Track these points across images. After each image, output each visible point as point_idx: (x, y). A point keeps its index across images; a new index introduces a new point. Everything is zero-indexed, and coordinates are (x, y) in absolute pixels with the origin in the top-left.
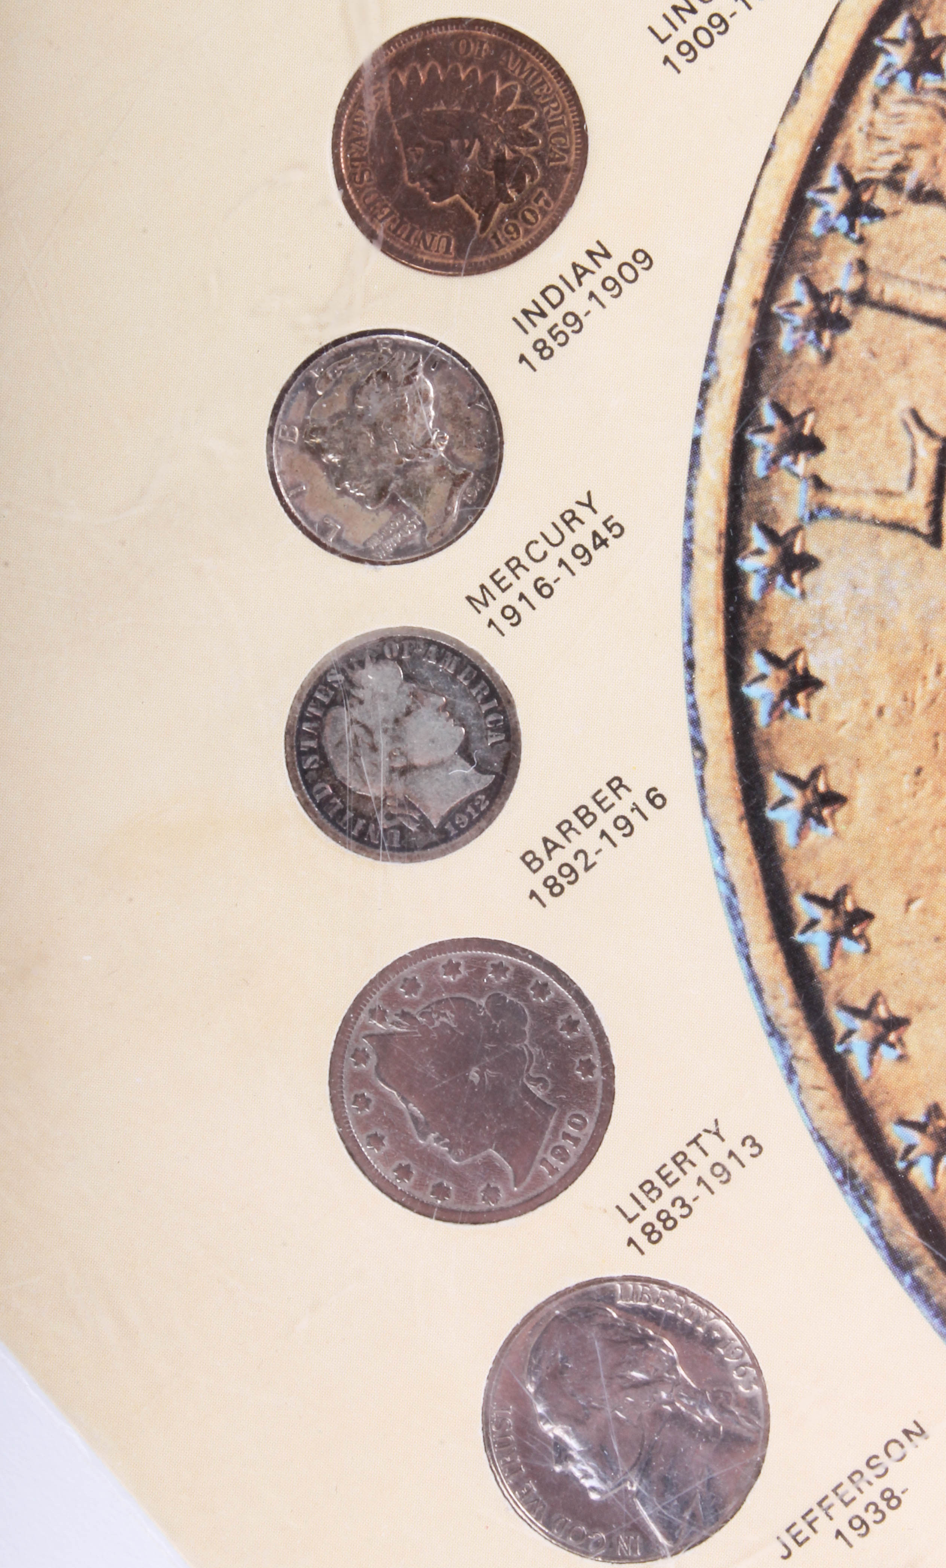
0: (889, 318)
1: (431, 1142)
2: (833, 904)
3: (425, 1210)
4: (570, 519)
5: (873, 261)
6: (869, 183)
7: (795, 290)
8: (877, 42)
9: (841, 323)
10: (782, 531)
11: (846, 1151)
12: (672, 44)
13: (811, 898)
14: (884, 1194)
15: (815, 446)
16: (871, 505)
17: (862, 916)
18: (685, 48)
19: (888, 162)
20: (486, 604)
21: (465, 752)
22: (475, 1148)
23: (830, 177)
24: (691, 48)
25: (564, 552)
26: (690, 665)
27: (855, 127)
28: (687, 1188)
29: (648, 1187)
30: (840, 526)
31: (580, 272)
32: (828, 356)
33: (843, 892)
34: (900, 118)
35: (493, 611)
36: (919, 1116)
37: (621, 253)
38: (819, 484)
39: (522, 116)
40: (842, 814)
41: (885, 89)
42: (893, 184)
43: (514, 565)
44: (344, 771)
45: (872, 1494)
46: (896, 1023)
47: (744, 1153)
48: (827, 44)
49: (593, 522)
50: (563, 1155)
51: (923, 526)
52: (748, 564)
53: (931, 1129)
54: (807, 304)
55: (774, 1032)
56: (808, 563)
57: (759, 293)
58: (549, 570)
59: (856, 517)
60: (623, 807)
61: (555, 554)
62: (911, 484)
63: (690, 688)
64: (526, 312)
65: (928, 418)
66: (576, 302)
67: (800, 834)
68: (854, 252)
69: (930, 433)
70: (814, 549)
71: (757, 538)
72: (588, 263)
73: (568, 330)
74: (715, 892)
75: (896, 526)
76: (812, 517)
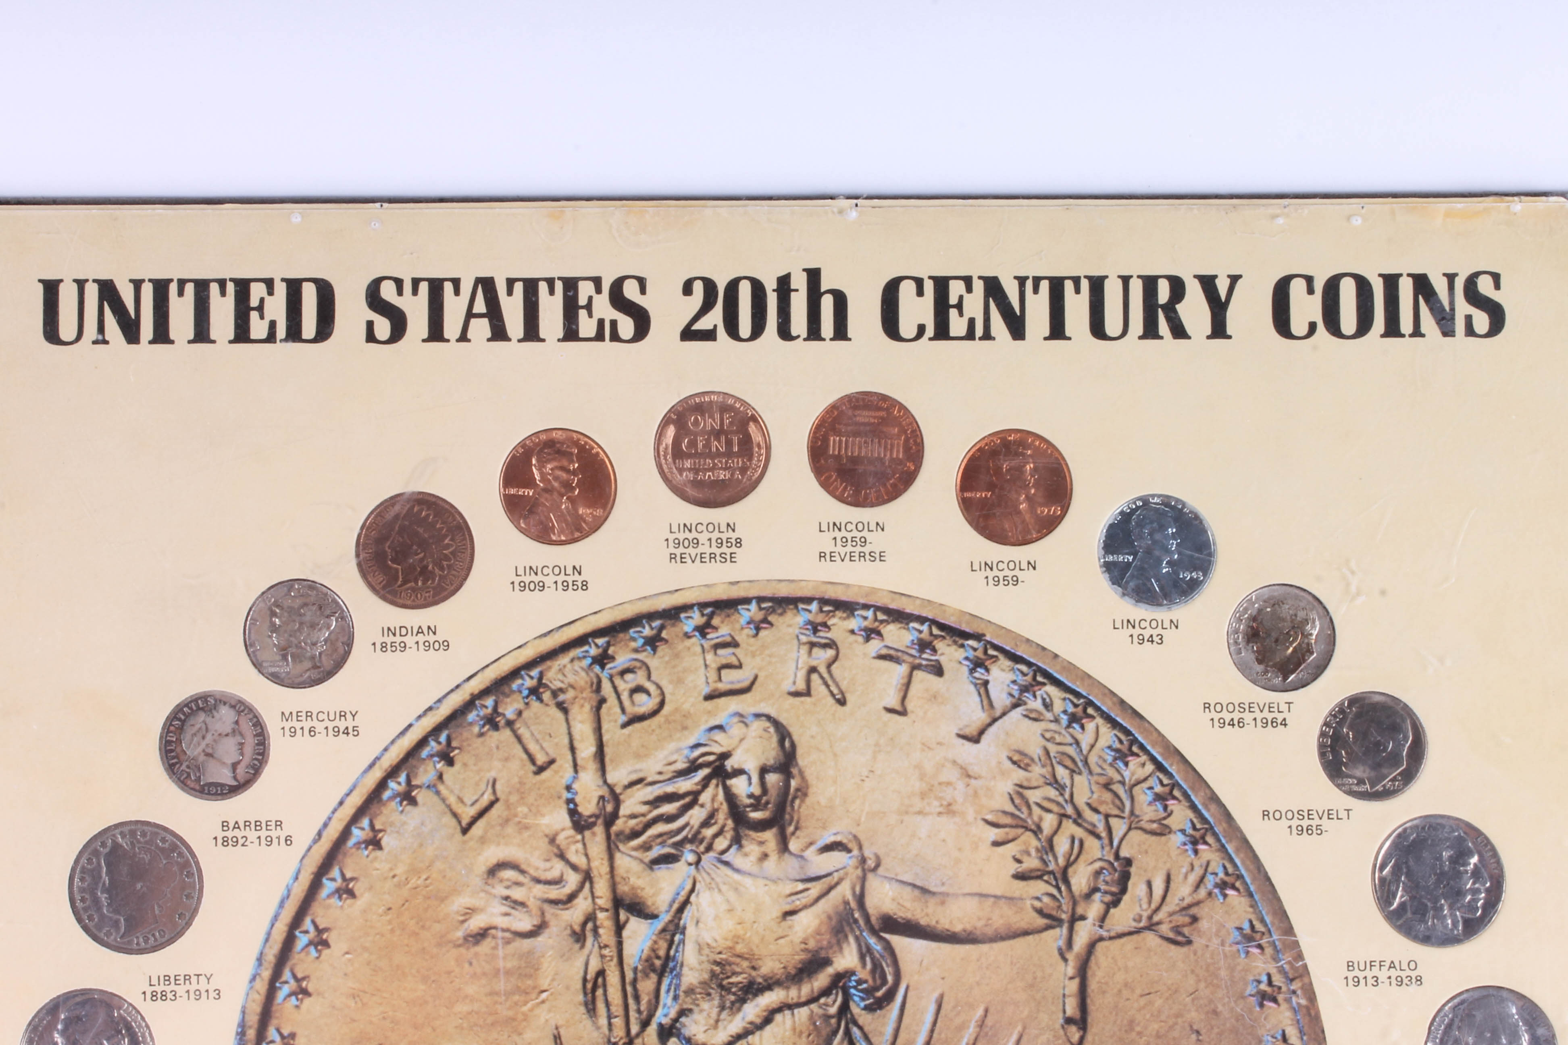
0: (513, 739)
1: (103, 897)
2: (319, 931)
3: (79, 920)
4: (343, 715)
5: (525, 714)
6: (546, 686)
7: (489, 702)
8: (590, 640)
9: (496, 727)
10: (414, 783)
11: (250, 1023)
12: (520, 579)
13: (314, 922)
15: (450, 762)
16: (452, 800)
17: (326, 944)
18: (522, 584)
19: (559, 685)
20: (287, 720)
21: (234, 766)
22: (117, 911)
23: (535, 673)
24: (525, 586)
25: (331, 725)
26: (341, 803)
27: (558, 662)
28: (181, 990)
29: (167, 978)
30: (435, 799)
31: (420, 631)
32: (481, 735)
33: (326, 930)
34: (576, 673)
35: (288, 725)
36: (286, 1032)
37: (440, 637)
38: (440, 777)
39: (447, 558)
40: (349, 901)
41: (579, 659)
42: (555, 694)
43: (309, 715)
44: (187, 737)
46: (306, 992)
47: (212, 994)
48: (572, 625)
49: (350, 723)
50: (146, 941)
51: (464, 823)
52: (392, 785)
53: (286, 1041)
54: (489, 710)
55: (260, 960)
56: (413, 802)
57: (476, 692)
58: (320, 727)
59: (444, 800)
60: (274, 834)
61: (327, 723)
62: (473, 804)
63: (334, 812)
64: (389, 629)
65: (498, 786)
66: (410, 640)
67: (329, 896)
68: (520, 705)
69: (494, 792)
70: (419, 799)
71: (402, 778)
72: (425, 630)
73: (398, 648)
74: (280, 891)
75: (455, 815)
76: (428, 787)
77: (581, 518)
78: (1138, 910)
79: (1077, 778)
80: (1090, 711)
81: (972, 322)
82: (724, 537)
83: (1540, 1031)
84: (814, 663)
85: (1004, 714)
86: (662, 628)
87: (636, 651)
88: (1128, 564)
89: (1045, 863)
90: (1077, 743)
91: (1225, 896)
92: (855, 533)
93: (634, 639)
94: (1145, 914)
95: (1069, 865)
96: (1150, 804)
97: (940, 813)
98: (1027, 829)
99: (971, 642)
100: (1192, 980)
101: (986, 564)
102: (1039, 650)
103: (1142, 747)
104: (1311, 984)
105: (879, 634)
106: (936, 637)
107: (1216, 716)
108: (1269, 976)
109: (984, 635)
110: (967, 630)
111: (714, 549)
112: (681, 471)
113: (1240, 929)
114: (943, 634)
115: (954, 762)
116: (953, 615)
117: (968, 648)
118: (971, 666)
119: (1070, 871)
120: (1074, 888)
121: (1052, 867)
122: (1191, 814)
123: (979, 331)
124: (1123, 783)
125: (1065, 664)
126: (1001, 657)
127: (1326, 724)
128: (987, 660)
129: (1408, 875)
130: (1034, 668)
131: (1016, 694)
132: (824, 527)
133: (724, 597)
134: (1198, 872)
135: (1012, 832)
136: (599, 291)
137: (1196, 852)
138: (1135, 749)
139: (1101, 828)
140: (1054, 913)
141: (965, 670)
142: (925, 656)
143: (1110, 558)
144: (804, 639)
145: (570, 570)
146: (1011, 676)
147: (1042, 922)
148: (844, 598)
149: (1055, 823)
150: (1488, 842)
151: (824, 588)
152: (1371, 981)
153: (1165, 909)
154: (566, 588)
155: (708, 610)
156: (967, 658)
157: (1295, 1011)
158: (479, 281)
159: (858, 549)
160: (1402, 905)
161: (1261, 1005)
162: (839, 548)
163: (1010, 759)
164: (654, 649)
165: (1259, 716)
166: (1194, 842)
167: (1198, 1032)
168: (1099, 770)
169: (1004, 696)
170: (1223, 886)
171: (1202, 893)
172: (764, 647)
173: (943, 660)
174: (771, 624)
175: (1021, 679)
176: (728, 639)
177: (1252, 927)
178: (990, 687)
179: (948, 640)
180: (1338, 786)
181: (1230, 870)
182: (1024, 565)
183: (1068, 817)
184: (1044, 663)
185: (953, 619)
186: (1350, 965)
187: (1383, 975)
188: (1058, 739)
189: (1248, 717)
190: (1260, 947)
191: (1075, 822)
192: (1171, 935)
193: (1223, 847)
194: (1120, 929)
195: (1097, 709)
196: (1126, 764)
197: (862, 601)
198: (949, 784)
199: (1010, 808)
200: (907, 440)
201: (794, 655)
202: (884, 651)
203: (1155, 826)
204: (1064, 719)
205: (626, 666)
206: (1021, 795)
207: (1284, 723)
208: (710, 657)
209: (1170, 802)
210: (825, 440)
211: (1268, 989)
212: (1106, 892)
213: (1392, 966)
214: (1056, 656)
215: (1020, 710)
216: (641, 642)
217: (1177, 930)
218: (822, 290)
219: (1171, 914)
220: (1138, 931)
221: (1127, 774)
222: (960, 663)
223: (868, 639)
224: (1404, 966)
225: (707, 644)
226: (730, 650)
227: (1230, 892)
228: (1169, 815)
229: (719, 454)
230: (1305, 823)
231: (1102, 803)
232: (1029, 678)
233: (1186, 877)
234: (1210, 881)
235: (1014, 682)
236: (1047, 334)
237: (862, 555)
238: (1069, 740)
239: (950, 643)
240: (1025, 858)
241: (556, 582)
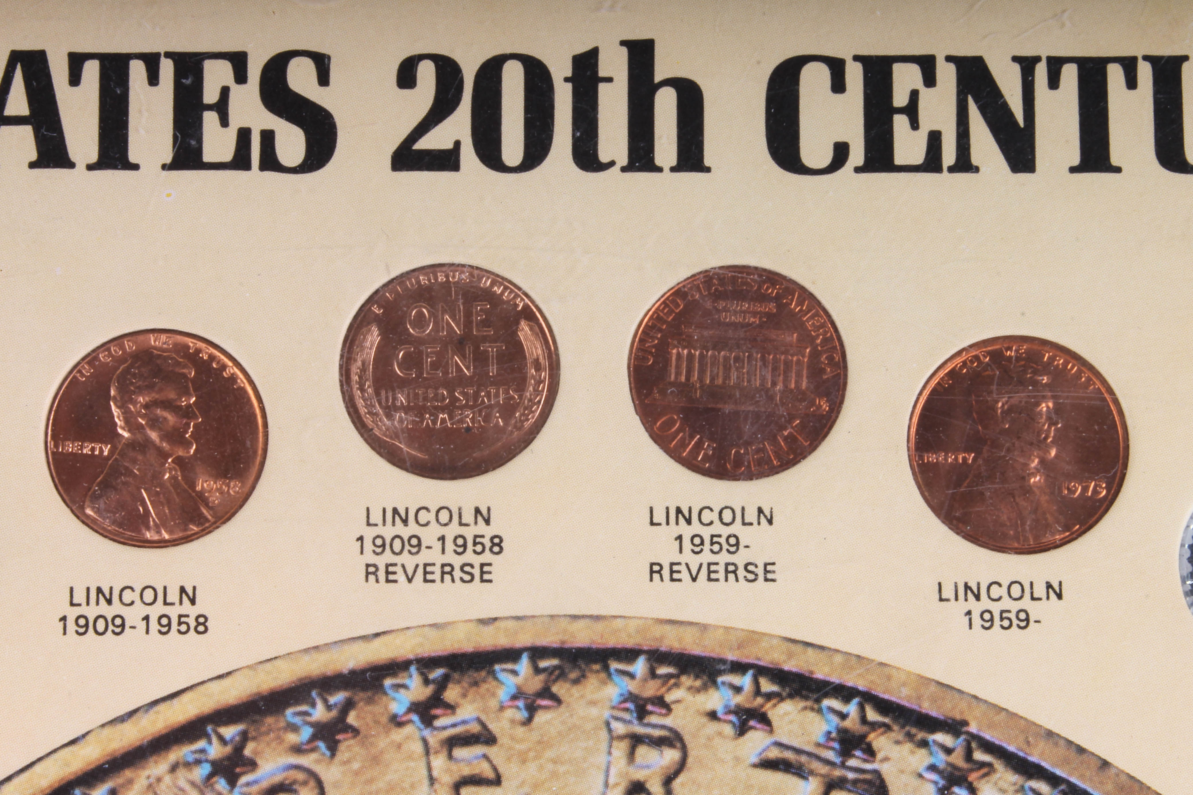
8: (209, 729)
12: (78, 611)
18: (82, 622)
23: (100, 792)
24: (87, 625)
27: (146, 773)
34: (180, 792)
41: (188, 765)
48: (175, 701)
77: (201, 497)
81: (935, 138)
82: (469, 533)
84: (639, 775)
86: (348, 705)
87: (297, 750)
92: (718, 528)
93: (294, 728)
99: (940, 737)
101: (967, 587)
102: (1072, 754)
105: (765, 720)
106: (874, 726)
109: (965, 723)
110: (934, 713)
111: (450, 557)
112: (389, 410)
114: (887, 720)
116: (904, 684)
117: (935, 749)
118: (942, 783)
123: (949, 156)
125: (1123, 778)
126: (999, 765)
128: (972, 770)
130: (1063, 787)
132: (660, 517)
133: (468, 647)
136: (241, 77)
141: (930, 791)
142: (852, 762)
144: (619, 728)
145: (173, 596)
148: (697, 651)
151: (658, 631)
154: (165, 629)
155: (438, 673)
156: (932, 768)
158: (16, 57)
159: (724, 558)
162: (687, 557)
164: (333, 748)
172: (543, 744)
173: (887, 770)
174: (558, 700)
176: (475, 728)
179: (897, 733)
182: (1040, 591)
184: (1082, 777)
185: (905, 692)
197: (731, 656)
200: (815, 355)
201: (602, 759)
202: (774, 753)
205: (278, 779)
208: (439, 762)
210: (662, 351)
214: (1105, 764)
216: (307, 732)
218: (657, 79)
222: (920, 776)
223: (742, 730)
225: (434, 738)
226: (478, 750)
229: (461, 380)
236: (1076, 161)
237: (731, 570)
239: (901, 737)
241: (147, 618)
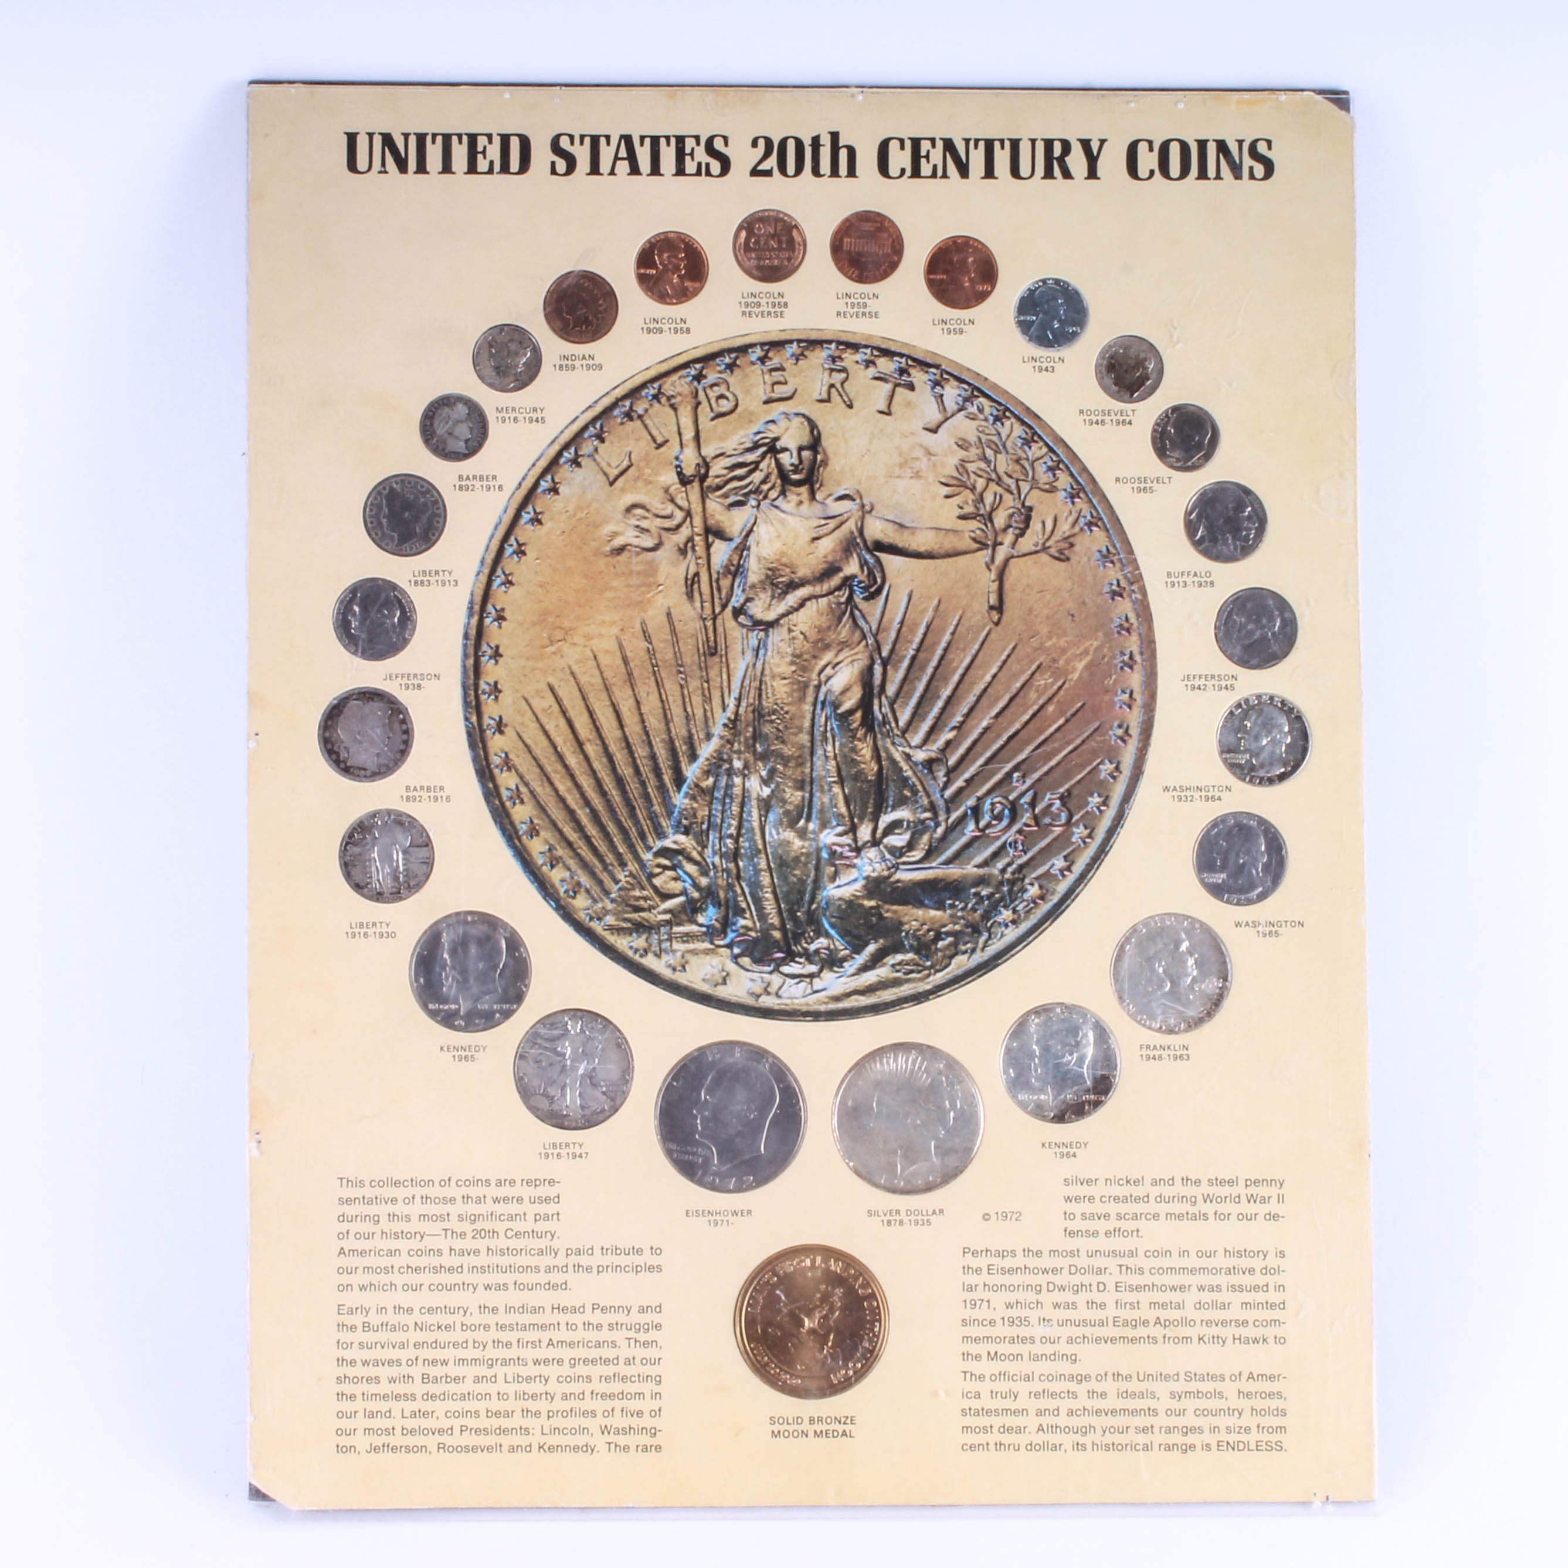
0: (642, 427)
1: (384, 521)
2: (520, 545)
3: (370, 535)
4: (535, 410)
5: (650, 411)
6: (663, 394)
7: (627, 403)
8: (691, 365)
9: (631, 419)
10: (580, 453)
11: (475, 602)
12: (647, 326)
13: (516, 539)
14: (476, 618)
15: (602, 441)
16: (603, 464)
17: (524, 553)
18: (648, 329)
19: (672, 393)
20: (500, 412)
21: (466, 441)
22: (393, 530)
23: (656, 385)
24: (650, 330)
25: (527, 416)
26: (534, 465)
27: (671, 379)
28: (433, 580)
29: (424, 572)
30: (593, 463)
31: (584, 358)
32: (622, 424)
33: (524, 544)
34: (682, 386)
35: (500, 415)
36: (498, 608)
37: (597, 361)
38: (596, 450)
39: (601, 312)
40: (539, 527)
41: (685, 377)
42: (669, 398)
43: (514, 409)
44: (436, 423)
45: (416, 682)
46: (511, 583)
47: (453, 583)
48: (680, 356)
49: (540, 416)
50: (411, 549)
51: (611, 479)
52: (566, 454)
53: (499, 612)
54: (627, 408)
55: (482, 562)
56: (579, 465)
57: (619, 396)
58: (520, 417)
59: (598, 464)
60: (491, 484)
61: (525, 415)
62: (617, 467)
63: (529, 470)
64: (564, 356)
65: (633, 456)
66: (577, 363)
67: (526, 523)
68: (646, 405)
69: (630, 460)
70: (583, 464)
71: (572, 450)
72: (587, 357)
73: (570, 368)
74: (495, 520)
75: (605, 474)
76: (589, 456)
77: (686, 288)
78: (1035, 539)
79: (998, 456)
80: (1007, 414)
81: (935, 167)
82: (777, 301)
83: (1287, 615)
84: (833, 382)
85: (953, 415)
86: (737, 358)
87: (720, 372)
88: (1033, 322)
89: (978, 509)
90: (999, 434)
91: (1091, 531)
92: (860, 300)
93: (719, 365)
94: (1041, 542)
95: (993, 510)
96: (1045, 473)
97: (911, 477)
98: (967, 488)
99: (932, 370)
100: (1069, 584)
101: (942, 320)
102: (976, 375)
103: (1040, 437)
104: (1144, 585)
105: (874, 363)
106: (910, 366)
107: (1087, 418)
108: (1118, 581)
109: (941, 365)
110: (930, 362)
111: (770, 309)
112: (749, 260)
113: (1100, 551)
114: (915, 364)
115: (921, 446)
116: (921, 352)
117: (930, 373)
118: (933, 385)
119: (994, 514)
120: (996, 525)
121: (982, 512)
122: (1070, 480)
123: (940, 173)
124: (1027, 459)
125: (992, 383)
126: (951, 379)
127: (1157, 424)
128: (943, 381)
129: (1207, 519)
130: (972, 386)
131: (961, 403)
132: (840, 296)
133: (776, 339)
134: (1075, 515)
135: (957, 490)
136: (698, 144)
137: (1073, 503)
138: (1035, 438)
139: (1013, 487)
140: (983, 540)
141: (929, 388)
142: (903, 378)
143: (1022, 318)
144: (826, 366)
145: (678, 321)
146: (958, 392)
147: (976, 546)
148: (853, 341)
149: (984, 485)
150: (1257, 498)
151: (839, 334)
152: (1181, 584)
153: (1054, 539)
154: (676, 332)
155: (766, 348)
156: (930, 380)
157: (1134, 602)
158: (622, 137)
159: (862, 310)
160: (1202, 537)
161: (1113, 599)
162: (849, 309)
163: (957, 444)
164: (732, 372)
165: (1114, 418)
166: (1072, 497)
167: (1073, 616)
168: (1012, 451)
169: (953, 404)
170: (1090, 524)
171: (1077, 529)
172: (802, 371)
173: (915, 381)
174: (805, 356)
175: (963, 393)
176: (778, 366)
177: (1108, 550)
178: (944, 398)
179: (918, 368)
180: (1164, 463)
181: (1095, 514)
182: (967, 322)
183: (993, 480)
184: (978, 383)
185: (921, 355)
186: (1169, 575)
187: (1189, 581)
188: (987, 431)
189: (1107, 419)
190: (1112, 562)
191: (997, 484)
192: (1057, 555)
193: (1090, 501)
194: (1025, 550)
195: (1012, 412)
196: (1030, 447)
197: (864, 343)
198: (918, 459)
199: (956, 475)
200: (893, 241)
201: (821, 376)
202: (877, 375)
203: (1047, 487)
204: (991, 419)
205: (714, 381)
206: (963, 467)
207: (1130, 423)
208: (767, 377)
209: (1058, 472)
210: (841, 240)
211: (1117, 589)
212: (1016, 528)
213: (1195, 574)
214: (986, 379)
215: (963, 413)
216: (723, 367)
217: (1060, 551)
218: (841, 145)
219: (1058, 542)
220: (1036, 552)
221: (1030, 454)
222: (925, 382)
223: (867, 367)
224: (1203, 574)
225: (765, 369)
226: (780, 373)
227: (1095, 529)
228: (1057, 480)
229: (774, 249)
230: (1142, 486)
231: (1015, 471)
232: (969, 393)
233: (1067, 519)
234: (1082, 521)
235: (960, 395)
236: (983, 175)
237: (864, 314)
238: (994, 432)
239: (919, 370)
240: (965, 506)
241: (670, 328)
